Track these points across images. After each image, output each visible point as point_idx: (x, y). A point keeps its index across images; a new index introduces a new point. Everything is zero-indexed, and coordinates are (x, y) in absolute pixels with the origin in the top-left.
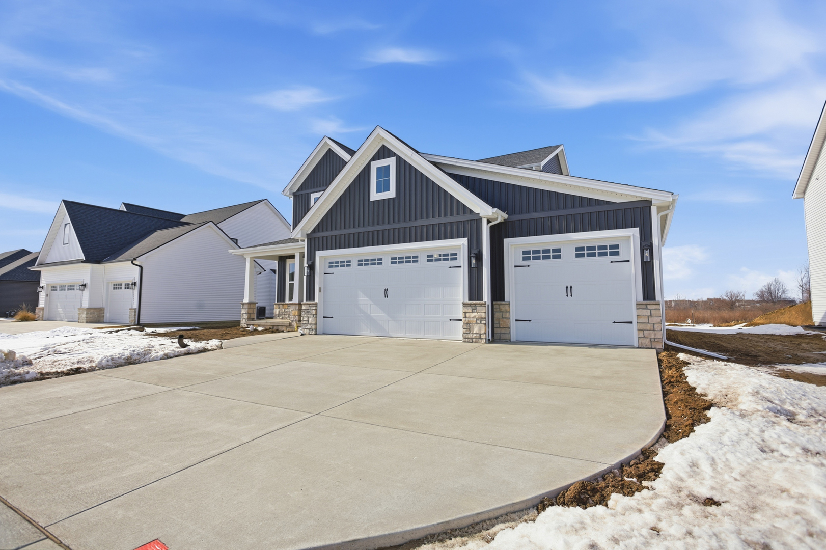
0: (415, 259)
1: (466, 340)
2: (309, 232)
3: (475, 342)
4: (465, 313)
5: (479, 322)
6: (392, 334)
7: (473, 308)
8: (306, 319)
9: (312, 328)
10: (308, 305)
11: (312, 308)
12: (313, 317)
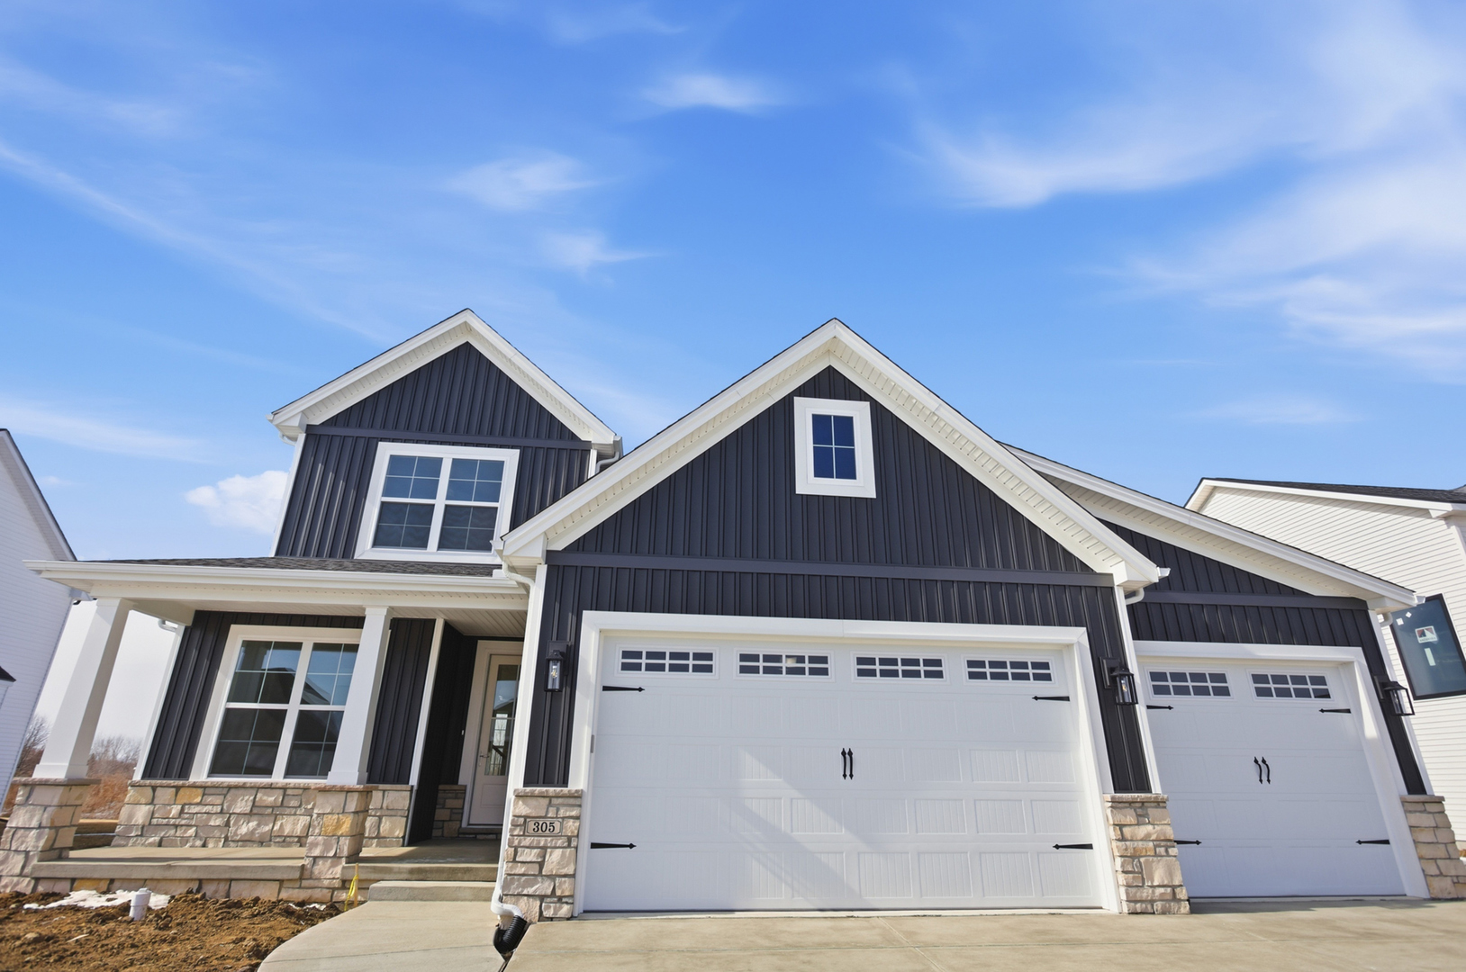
0: (934, 669)
1: (1139, 907)
2: (560, 546)
3: (1163, 913)
4: (1121, 826)
5: (1161, 850)
7: (1139, 811)
8: (531, 855)
9: (558, 893)
10: (547, 800)
11: (562, 813)
12: (569, 846)
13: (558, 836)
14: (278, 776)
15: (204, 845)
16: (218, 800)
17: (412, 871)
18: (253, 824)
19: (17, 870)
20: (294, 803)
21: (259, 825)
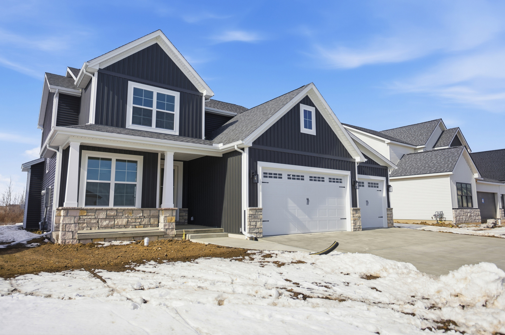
0: (323, 180)
1: (355, 230)
3: (358, 231)
4: (353, 214)
5: (359, 219)
6: (312, 231)
7: (356, 211)
8: (254, 223)
9: (260, 232)
10: (255, 211)
11: (259, 213)
12: (261, 221)
13: (259, 219)
14: (111, 205)
15: (91, 229)
16: (93, 214)
17: (194, 231)
18: (107, 222)
19: (71, 237)
20: (120, 215)
21: (109, 222)
